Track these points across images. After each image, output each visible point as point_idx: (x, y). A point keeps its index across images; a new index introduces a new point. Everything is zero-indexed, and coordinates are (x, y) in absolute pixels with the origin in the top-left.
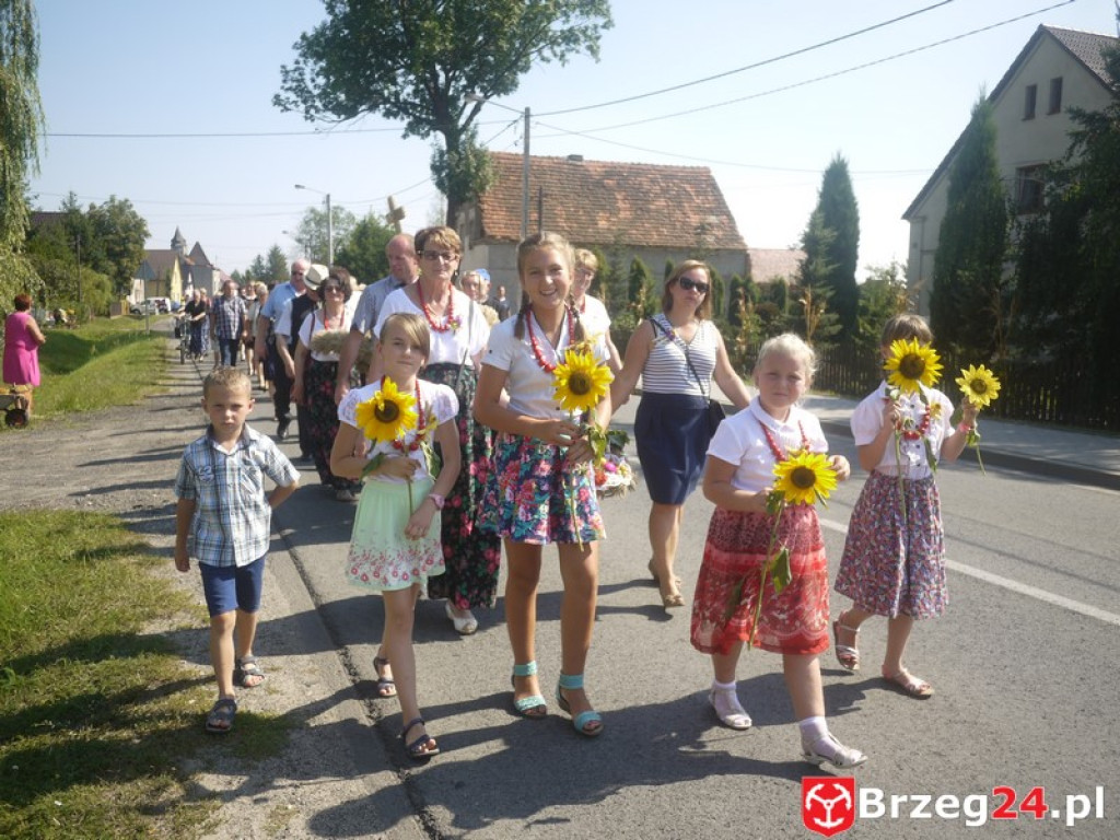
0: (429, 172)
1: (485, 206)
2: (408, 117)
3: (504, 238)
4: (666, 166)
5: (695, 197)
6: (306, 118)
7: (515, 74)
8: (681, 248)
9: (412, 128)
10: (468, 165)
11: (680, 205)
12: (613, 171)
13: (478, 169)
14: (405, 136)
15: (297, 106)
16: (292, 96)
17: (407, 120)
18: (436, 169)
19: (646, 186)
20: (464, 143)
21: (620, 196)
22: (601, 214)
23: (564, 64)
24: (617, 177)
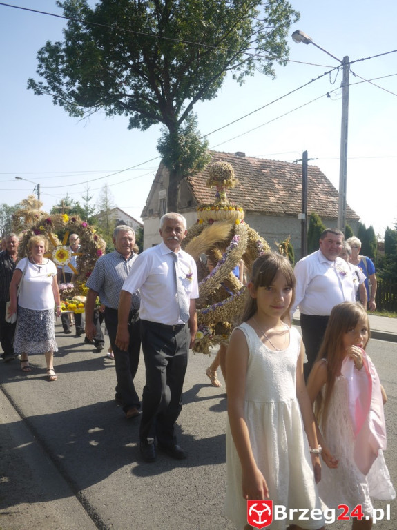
1: (193, 183)
2: (131, 113)
5: (317, 184)
9: (134, 124)
12: (265, 164)
14: (130, 128)
15: (48, 91)
16: (45, 82)
17: (130, 116)
19: (288, 176)
20: (184, 130)
21: (275, 181)
22: (269, 192)
23: (241, 85)
24: (268, 169)
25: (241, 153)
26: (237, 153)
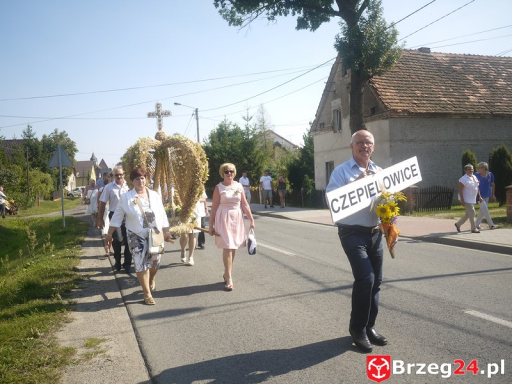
1: (378, 86)
3: (404, 111)
17: (297, 15)
21: (470, 77)
22: (466, 91)
24: (460, 64)
25: (425, 48)
26: (421, 50)
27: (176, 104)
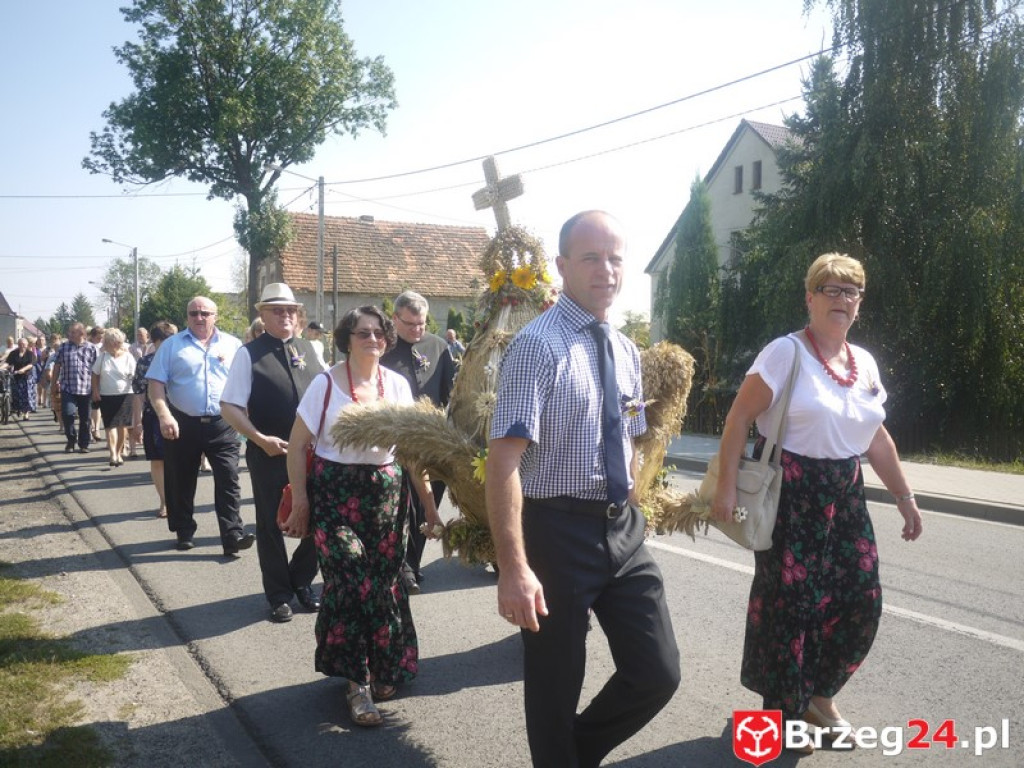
0: (232, 231)
1: (286, 261)
2: (213, 180)
3: (302, 289)
4: (447, 227)
5: (472, 253)
6: (115, 180)
7: (311, 144)
8: (461, 298)
9: (216, 191)
10: (269, 225)
11: (460, 260)
12: (400, 231)
13: (278, 228)
14: (209, 198)
15: (106, 169)
16: (101, 160)
17: (211, 184)
18: (238, 227)
19: (430, 243)
20: (265, 204)
21: (407, 252)
22: (390, 268)
23: (355, 137)
24: (403, 236)
25: (368, 217)
26: (362, 218)
27: (105, 240)
